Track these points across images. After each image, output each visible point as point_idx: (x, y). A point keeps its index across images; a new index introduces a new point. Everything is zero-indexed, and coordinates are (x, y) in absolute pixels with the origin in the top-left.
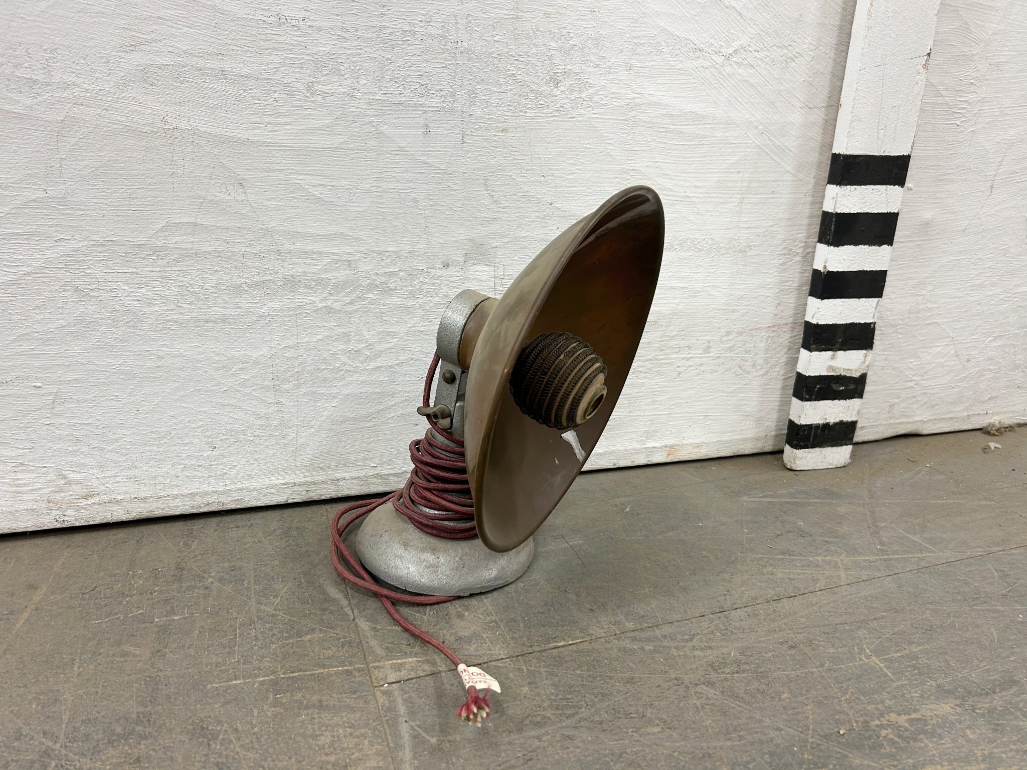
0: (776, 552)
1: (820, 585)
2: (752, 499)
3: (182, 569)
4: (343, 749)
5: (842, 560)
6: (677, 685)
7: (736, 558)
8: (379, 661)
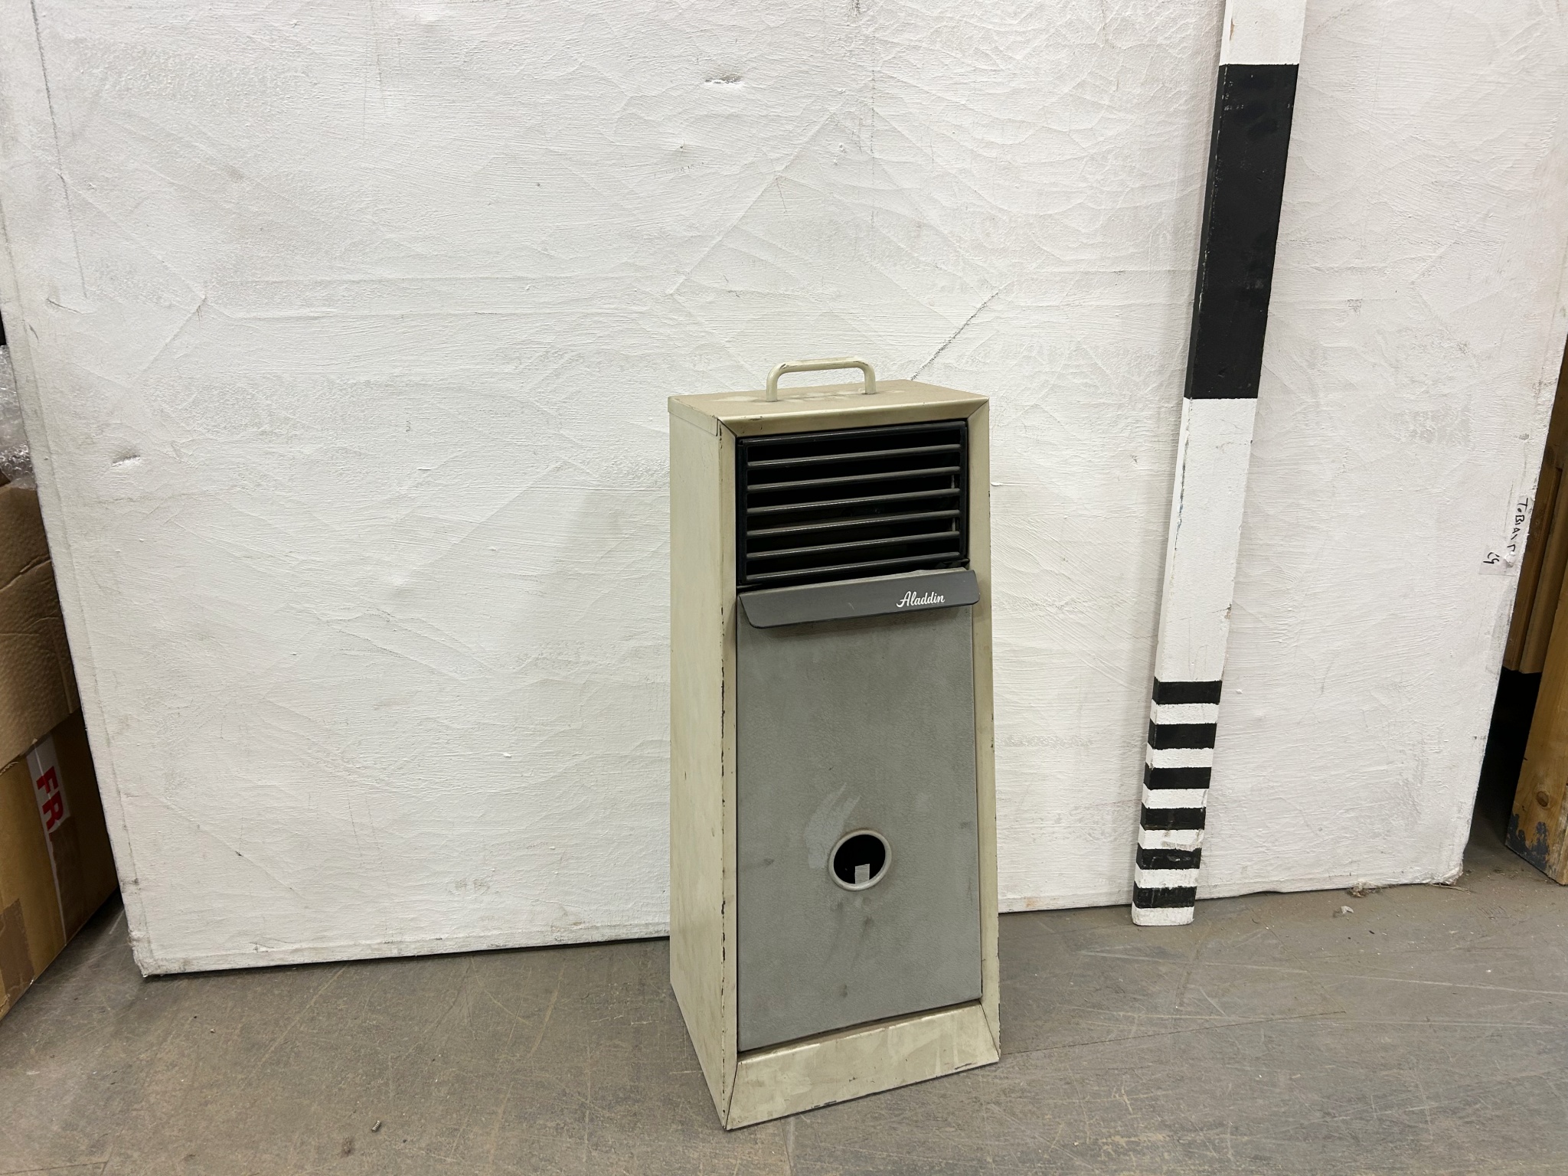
0: (1088, 1005)
1: (1112, 1036)
2: (1090, 954)
3: (644, 985)
5: (1139, 1017)
7: (1054, 1008)
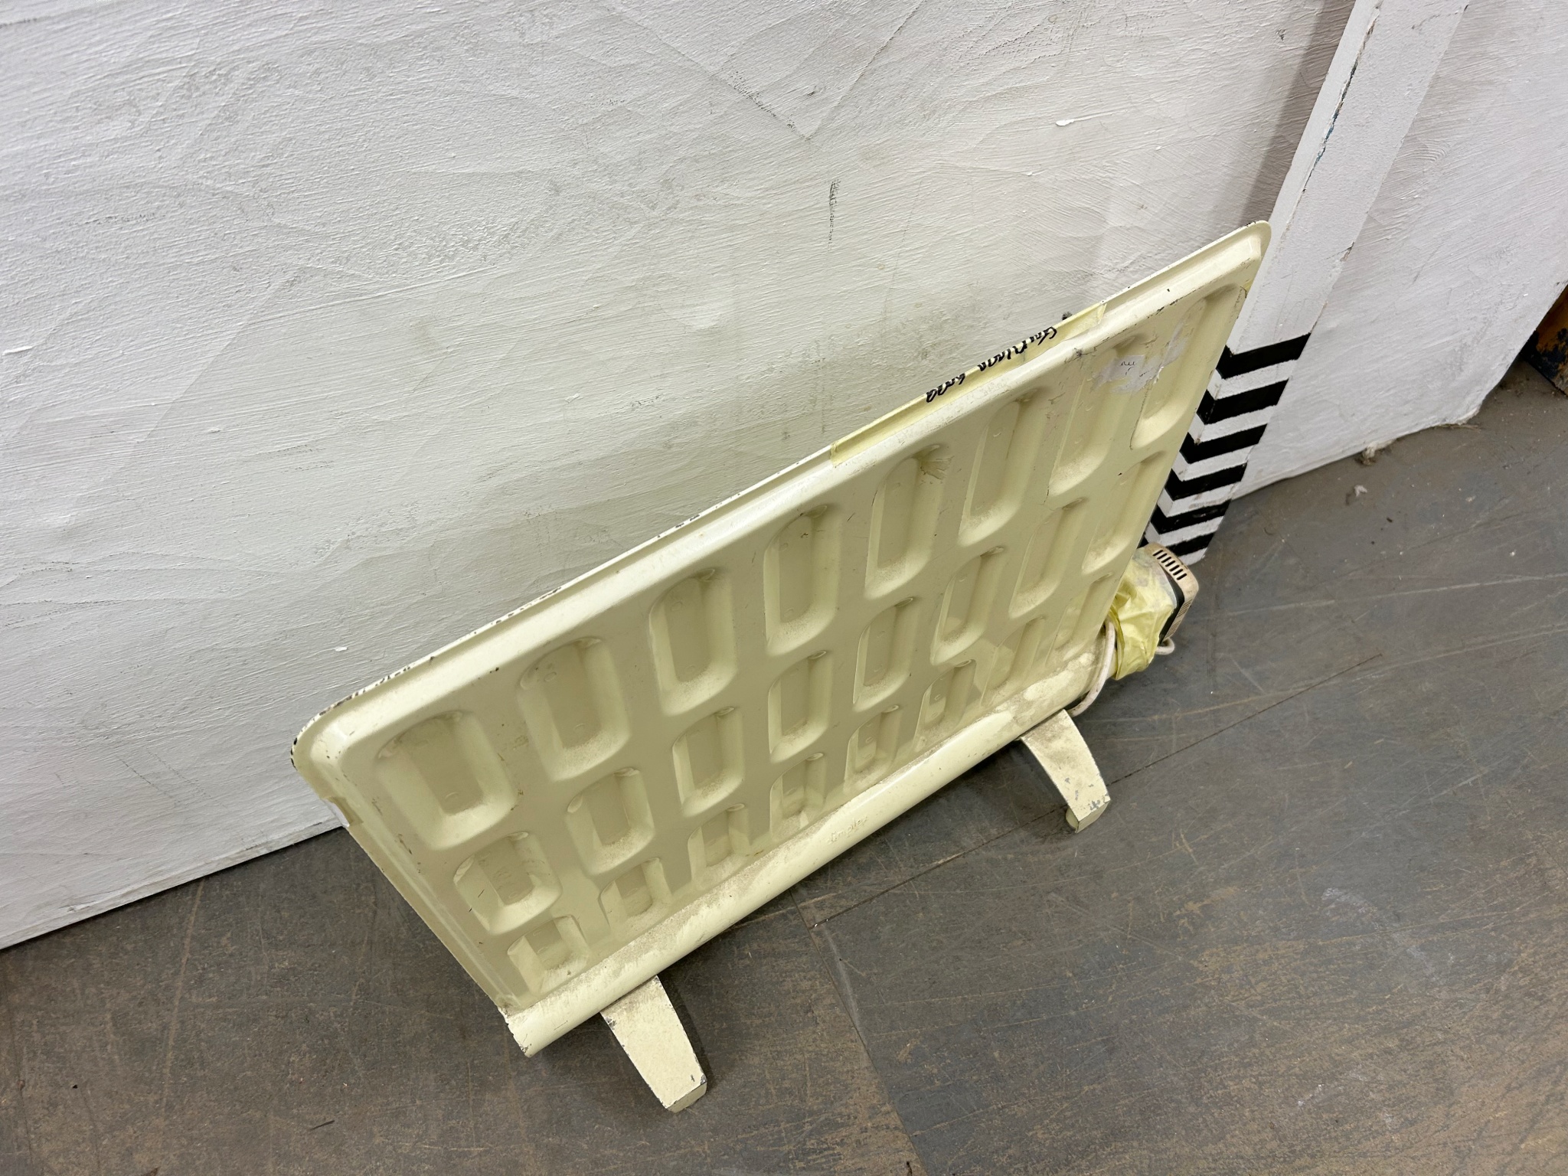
1: (1152, 757)
4: (804, 992)
5: (1176, 718)
6: (1034, 895)
8: (804, 901)
